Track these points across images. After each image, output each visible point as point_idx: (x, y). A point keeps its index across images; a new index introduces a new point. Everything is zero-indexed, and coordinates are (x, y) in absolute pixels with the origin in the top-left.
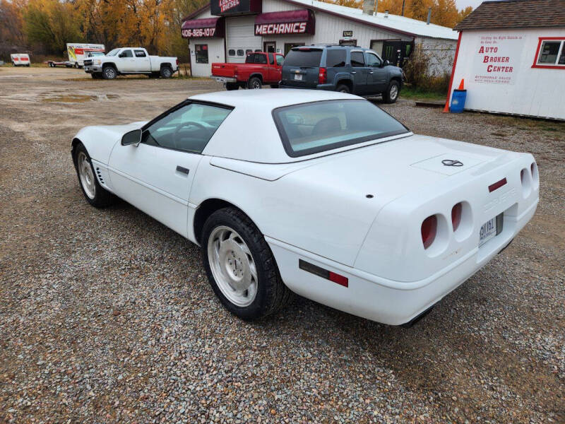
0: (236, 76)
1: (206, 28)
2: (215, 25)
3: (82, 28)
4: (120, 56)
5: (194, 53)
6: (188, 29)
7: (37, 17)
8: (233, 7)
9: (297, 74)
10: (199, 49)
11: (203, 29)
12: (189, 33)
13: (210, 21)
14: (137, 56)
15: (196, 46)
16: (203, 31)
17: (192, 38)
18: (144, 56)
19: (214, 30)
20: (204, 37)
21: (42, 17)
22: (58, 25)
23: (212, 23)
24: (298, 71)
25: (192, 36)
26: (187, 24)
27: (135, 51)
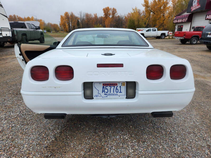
0: (184, 37)
1: (184, 19)
2: (188, 17)
3: (145, 23)
4: (146, 31)
5: (177, 29)
6: (176, 20)
7: (132, 20)
8: (197, 9)
9: (209, 34)
10: (179, 27)
11: (182, 19)
12: (176, 21)
13: (186, 16)
14: (153, 31)
15: (178, 26)
16: (182, 20)
17: (177, 23)
18: (155, 31)
19: (187, 19)
20: (182, 22)
21: (133, 21)
22: (137, 23)
23: (187, 16)
24: (209, 33)
25: (177, 22)
26: (176, 18)
27: (152, 29)
